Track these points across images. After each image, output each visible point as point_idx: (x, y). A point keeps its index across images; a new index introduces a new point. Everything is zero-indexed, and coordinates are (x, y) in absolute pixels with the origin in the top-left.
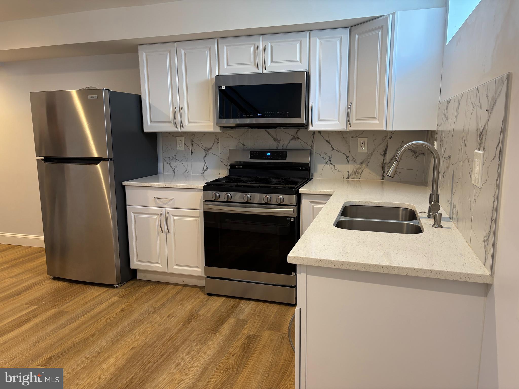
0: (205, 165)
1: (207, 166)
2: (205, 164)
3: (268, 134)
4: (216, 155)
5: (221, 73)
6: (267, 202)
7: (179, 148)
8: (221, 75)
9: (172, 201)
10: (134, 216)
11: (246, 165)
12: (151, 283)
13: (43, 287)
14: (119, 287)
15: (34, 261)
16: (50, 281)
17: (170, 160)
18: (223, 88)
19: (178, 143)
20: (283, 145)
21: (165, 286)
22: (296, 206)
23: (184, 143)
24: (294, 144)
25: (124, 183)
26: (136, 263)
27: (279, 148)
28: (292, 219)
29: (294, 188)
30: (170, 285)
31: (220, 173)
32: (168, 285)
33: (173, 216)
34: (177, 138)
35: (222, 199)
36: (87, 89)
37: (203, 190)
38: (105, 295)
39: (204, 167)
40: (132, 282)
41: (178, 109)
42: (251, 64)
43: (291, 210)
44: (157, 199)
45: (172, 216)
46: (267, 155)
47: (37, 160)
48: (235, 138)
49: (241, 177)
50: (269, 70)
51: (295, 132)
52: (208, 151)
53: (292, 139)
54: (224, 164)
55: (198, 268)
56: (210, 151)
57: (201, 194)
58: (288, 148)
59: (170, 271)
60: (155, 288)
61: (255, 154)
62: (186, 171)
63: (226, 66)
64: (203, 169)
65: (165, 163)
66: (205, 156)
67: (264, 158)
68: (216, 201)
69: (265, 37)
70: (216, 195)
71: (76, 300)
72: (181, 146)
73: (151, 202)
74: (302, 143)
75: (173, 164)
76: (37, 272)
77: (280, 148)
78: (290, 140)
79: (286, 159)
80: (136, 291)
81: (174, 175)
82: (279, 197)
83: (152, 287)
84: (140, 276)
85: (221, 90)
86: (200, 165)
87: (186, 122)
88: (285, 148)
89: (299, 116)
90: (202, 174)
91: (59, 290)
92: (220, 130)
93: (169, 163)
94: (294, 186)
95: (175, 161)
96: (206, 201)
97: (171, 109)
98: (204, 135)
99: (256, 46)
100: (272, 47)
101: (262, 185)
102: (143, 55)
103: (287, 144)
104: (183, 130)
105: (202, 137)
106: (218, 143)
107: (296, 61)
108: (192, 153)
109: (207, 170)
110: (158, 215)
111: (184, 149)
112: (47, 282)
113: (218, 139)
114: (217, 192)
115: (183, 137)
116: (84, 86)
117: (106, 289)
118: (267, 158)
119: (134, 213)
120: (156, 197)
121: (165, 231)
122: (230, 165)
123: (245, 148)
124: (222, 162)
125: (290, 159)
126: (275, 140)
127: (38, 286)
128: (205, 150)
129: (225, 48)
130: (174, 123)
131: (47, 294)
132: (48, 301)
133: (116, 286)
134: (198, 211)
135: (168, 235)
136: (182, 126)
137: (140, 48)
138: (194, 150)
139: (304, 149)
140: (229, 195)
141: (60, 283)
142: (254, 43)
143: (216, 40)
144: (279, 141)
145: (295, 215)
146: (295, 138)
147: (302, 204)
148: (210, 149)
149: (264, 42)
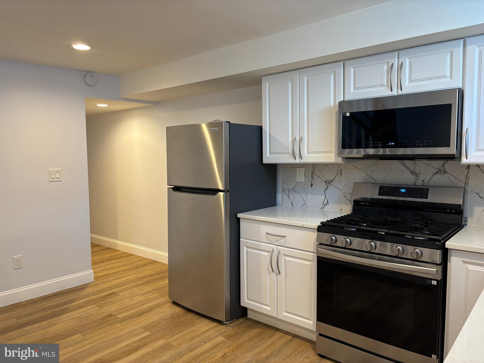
0: (325, 199)
1: (327, 200)
2: (326, 197)
3: (404, 166)
4: (338, 189)
5: (347, 98)
6: (397, 255)
7: (298, 180)
8: (346, 100)
9: (284, 239)
10: (247, 250)
11: (373, 202)
12: (260, 326)
13: (162, 311)
14: (228, 324)
15: (164, 280)
16: (170, 304)
17: (289, 192)
18: (348, 114)
19: (298, 174)
20: (423, 180)
21: (274, 332)
22: (440, 265)
23: (304, 174)
24: (439, 179)
25: (239, 215)
26: (246, 301)
27: (417, 184)
28: (434, 283)
29: (439, 241)
30: (279, 332)
31: (342, 209)
32: (277, 331)
33: (285, 255)
34: (297, 168)
35: (338, 244)
36: (214, 122)
37: (318, 231)
38: (212, 331)
39: (324, 201)
40: (242, 320)
41: (298, 139)
42: (383, 85)
43: (433, 269)
44: (269, 236)
45: (283, 256)
46: (401, 191)
47: (168, 188)
48: (361, 170)
49: (366, 216)
50: (406, 91)
51: (442, 164)
52: (329, 184)
53: (437, 173)
54: (347, 199)
55: (310, 320)
56: (332, 184)
57: (315, 234)
58: (430, 184)
59: (278, 317)
60: (262, 332)
61: (385, 190)
62: (305, 205)
63: (352, 91)
64: (323, 203)
65: (284, 194)
66: (326, 189)
67: (397, 195)
68: (332, 246)
69: (401, 52)
70: (332, 239)
71: (185, 332)
72: (300, 177)
73: (263, 237)
74: (452, 178)
75: (292, 196)
76: (163, 293)
77: (419, 183)
78: (434, 174)
79: (427, 198)
80: (243, 333)
81: (292, 208)
82: (414, 250)
83: (260, 330)
84: (250, 315)
85: (344, 117)
86: (320, 199)
87: (305, 153)
88: (426, 184)
89: (448, 145)
90: (321, 208)
91: (174, 317)
92: (343, 162)
93: (288, 194)
94: (438, 238)
95: (294, 193)
96: (320, 244)
97: (290, 139)
98: (326, 166)
99: (390, 64)
100: (410, 63)
101: (391, 232)
102: (266, 86)
103: (429, 178)
104: (302, 161)
105: (324, 168)
106: (341, 175)
107: (445, 77)
108: (312, 185)
109: (327, 204)
110: (269, 252)
111: (304, 181)
112: (167, 305)
113: (341, 171)
114: (333, 235)
115: (303, 168)
116: (212, 119)
117: (215, 324)
118: (400, 195)
119: (246, 247)
120: (268, 232)
121: (275, 272)
122: (353, 201)
123: (373, 181)
124: (345, 196)
125: (432, 198)
126: (412, 173)
127: (158, 308)
128: (326, 182)
129: (352, 70)
130: (292, 155)
131: (163, 320)
132: (161, 328)
133: (225, 323)
134: (312, 254)
135: (279, 276)
136: (301, 157)
137: (263, 79)
138: (314, 182)
139: (453, 186)
140: (348, 240)
141: (177, 309)
142: (387, 60)
143: (342, 62)
144: (418, 174)
145: (440, 278)
146: (441, 171)
147: (450, 262)
148: (331, 181)
149: (400, 59)
